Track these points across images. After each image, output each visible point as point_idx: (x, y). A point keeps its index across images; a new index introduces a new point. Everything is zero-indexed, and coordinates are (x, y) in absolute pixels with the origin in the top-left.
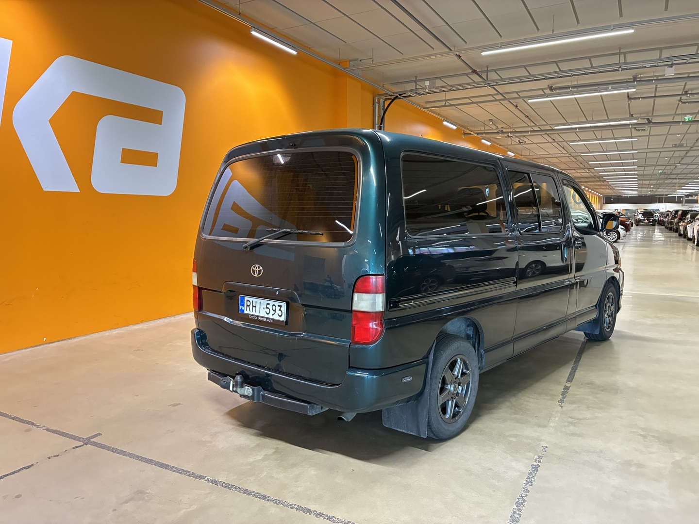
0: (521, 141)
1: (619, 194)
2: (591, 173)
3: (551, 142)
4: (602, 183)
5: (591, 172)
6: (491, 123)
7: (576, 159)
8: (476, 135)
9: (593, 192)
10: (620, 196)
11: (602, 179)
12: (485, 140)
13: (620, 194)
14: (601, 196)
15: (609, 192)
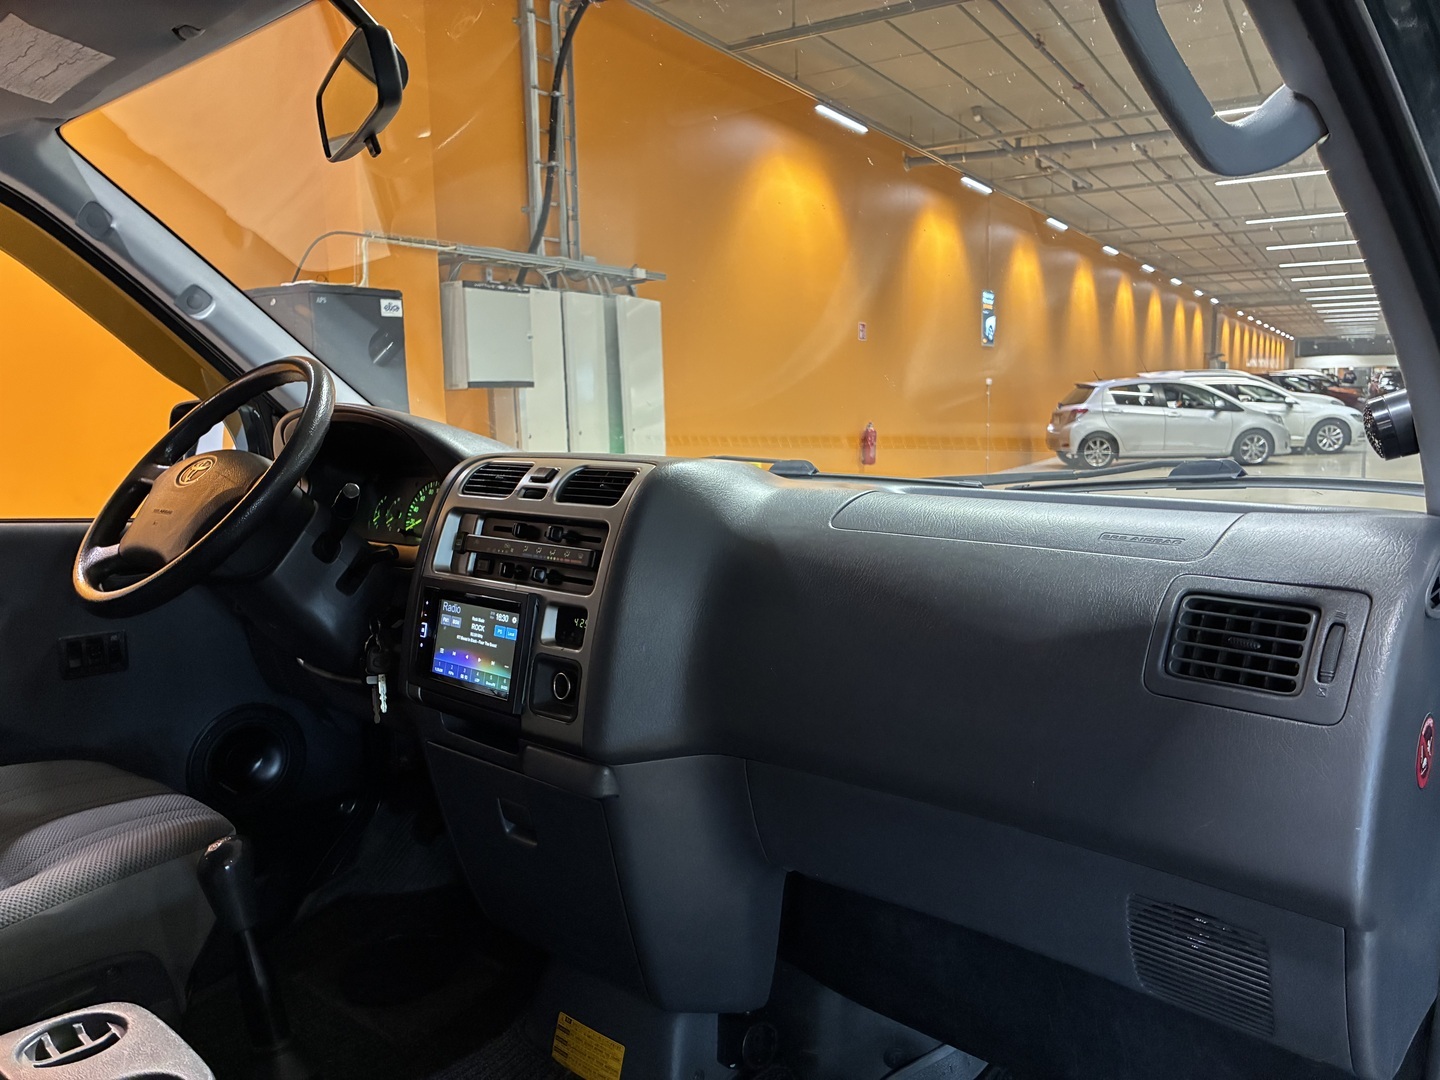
0: (1080, 185)
1: (1331, 335)
2: (1268, 282)
3: (1158, 184)
4: (1295, 307)
5: (1270, 278)
6: (978, 118)
7: (1233, 240)
8: (942, 162)
9: (1272, 329)
10: (1335, 338)
11: (1295, 297)
12: (970, 177)
13: (1334, 335)
14: (1292, 338)
15: (1310, 331)
